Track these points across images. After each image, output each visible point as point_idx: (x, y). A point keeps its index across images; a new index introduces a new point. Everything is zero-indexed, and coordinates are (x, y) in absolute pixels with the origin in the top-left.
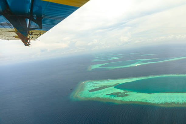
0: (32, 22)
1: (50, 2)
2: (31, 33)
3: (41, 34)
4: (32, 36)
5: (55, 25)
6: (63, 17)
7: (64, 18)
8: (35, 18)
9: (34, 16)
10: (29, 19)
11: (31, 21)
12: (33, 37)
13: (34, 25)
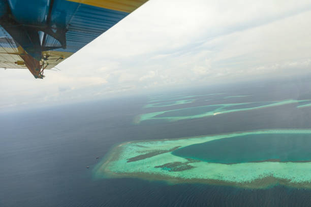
0: (49, 36)
1: (82, 4)
2: (45, 57)
3: (62, 58)
4: (47, 61)
5: (88, 43)
6: (102, 29)
7: (104, 31)
8: (55, 31)
9: (52, 26)
10: (44, 32)
11: (47, 35)
12: (48, 64)
13: (52, 41)
